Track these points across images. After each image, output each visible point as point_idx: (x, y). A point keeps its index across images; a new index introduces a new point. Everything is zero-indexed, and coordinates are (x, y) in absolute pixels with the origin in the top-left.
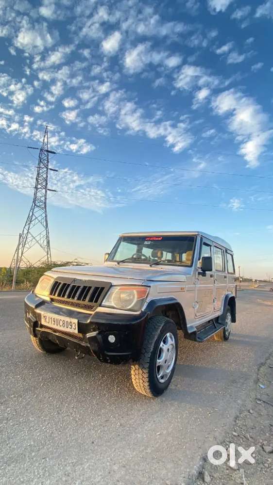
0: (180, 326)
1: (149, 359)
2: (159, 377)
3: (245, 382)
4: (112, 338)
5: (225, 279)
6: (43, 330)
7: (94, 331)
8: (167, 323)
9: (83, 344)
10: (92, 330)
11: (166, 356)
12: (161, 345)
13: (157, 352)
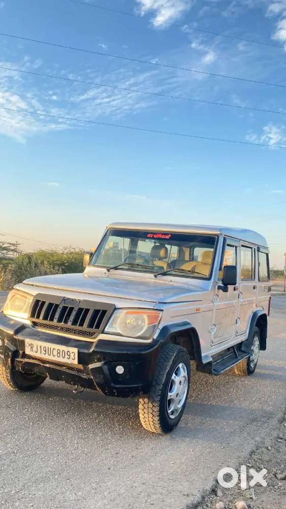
0: (193, 356)
1: (160, 391)
2: (169, 411)
3: (268, 421)
4: (120, 369)
5: (255, 290)
6: (27, 360)
7: (99, 362)
8: (180, 351)
9: (84, 376)
10: (96, 360)
11: (178, 389)
12: (173, 377)
13: (169, 385)
